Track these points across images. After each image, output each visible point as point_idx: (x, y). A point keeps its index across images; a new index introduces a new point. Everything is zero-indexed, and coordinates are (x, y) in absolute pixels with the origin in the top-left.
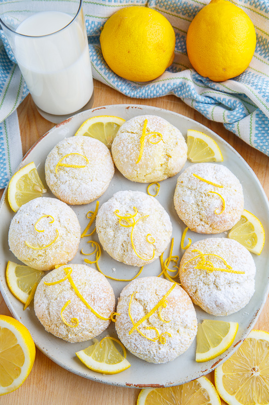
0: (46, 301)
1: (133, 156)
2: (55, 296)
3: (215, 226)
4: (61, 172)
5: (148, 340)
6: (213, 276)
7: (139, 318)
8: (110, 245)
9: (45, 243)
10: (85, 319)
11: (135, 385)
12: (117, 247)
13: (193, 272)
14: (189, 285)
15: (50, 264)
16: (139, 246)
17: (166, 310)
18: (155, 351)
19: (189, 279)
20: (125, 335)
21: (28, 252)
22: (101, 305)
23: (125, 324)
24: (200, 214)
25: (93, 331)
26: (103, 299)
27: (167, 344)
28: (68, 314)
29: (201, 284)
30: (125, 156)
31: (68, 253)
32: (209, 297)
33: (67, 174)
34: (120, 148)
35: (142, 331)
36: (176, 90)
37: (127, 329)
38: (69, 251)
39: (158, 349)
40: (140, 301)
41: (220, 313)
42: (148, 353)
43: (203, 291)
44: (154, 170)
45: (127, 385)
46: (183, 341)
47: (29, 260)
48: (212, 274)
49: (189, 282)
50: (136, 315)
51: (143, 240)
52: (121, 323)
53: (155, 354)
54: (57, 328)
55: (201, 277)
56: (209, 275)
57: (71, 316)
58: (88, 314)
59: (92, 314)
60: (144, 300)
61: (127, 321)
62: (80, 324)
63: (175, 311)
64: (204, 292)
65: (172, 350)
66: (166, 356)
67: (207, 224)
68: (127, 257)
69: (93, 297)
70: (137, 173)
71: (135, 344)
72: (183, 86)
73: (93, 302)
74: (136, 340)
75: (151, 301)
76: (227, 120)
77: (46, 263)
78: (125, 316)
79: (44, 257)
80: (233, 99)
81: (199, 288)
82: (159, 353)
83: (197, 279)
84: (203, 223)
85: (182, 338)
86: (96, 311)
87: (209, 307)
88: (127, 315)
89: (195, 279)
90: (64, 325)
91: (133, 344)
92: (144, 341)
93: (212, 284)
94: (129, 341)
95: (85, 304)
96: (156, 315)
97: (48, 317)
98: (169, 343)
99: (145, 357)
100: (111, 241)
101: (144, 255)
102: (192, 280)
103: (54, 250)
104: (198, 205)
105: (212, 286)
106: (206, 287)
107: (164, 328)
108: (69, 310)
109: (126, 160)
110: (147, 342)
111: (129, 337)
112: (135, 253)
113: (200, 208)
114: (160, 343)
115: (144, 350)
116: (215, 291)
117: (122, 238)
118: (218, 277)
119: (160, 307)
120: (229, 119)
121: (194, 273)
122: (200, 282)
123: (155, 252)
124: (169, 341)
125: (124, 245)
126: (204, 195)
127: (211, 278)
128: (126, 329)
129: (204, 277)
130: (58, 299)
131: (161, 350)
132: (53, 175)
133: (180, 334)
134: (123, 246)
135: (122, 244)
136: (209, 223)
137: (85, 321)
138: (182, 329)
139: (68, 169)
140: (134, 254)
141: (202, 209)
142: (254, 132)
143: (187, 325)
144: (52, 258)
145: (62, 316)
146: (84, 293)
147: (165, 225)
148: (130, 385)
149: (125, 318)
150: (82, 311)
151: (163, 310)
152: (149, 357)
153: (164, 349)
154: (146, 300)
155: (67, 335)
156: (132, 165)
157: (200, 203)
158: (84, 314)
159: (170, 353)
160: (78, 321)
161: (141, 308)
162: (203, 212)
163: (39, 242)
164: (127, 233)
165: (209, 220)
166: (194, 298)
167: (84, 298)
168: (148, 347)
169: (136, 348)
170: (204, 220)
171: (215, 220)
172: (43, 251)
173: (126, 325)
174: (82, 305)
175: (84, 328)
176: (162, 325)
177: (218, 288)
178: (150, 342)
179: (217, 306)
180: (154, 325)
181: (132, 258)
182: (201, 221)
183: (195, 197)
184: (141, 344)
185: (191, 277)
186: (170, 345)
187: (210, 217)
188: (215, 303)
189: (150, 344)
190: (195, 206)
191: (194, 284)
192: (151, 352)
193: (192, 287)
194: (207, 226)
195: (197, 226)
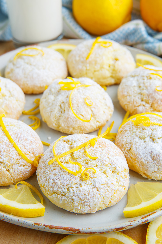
1: (85, 55)
3: (156, 105)
5: (69, 173)
6: (150, 130)
7: (63, 152)
8: (49, 109)
10: (4, 151)
11: (44, 225)
12: (55, 109)
13: (129, 130)
14: (123, 143)
16: (76, 106)
17: (94, 148)
19: (124, 137)
22: (26, 145)
24: (141, 94)
25: (11, 171)
26: (30, 141)
27: (90, 182)
29: (137, 139)
30: (77, 56)
32: (145, 150)
35: (64, 165)
38: (8, 111)
39: (79, 187)
40: (68, 141)
41: (156, 169)
42: (66, 190)
43: (138, 144)
44: (102, 68)
45: (35, 223)
46: (109, 182)
49: (125, 139)
50: (60, 151)
51: (81, 100)
53: (75, 192)
56: (145, 129)
59: (14, 149)
60: (72, 140)
63: (104, 151)
64: (139, 146)
65: (95, 190)
66: (88, 197)
67: (148, 103)
68: (64, 117)
70: (87, 70)
71: (53, 180)
73: (18, 139)
74: (55, 174)
75: (79, 141)
81: (134, 143)
83: (133, 136)
84: (144, 103)
85: (109, 180)
86: (19, 148)
87: (143, 160)
88: (51, 152)
89: (131, 136)
91: (51, 180)
92: (64, 175)
93: (148, 138)
94: (48, 177)
95: (9, 139)
96: (82, 151)
98: (92, 181)
99: (63, 198)
100: (51, 104)
101: (80, 116)
102: (127, 138)
104: (140, 87)
105: (148, 139)
106: (142, 141)
107: (89, 165)
109: (78, 58)
110: (67, 176)
111: (49, 173)
112: (72, 113)
113: (141, 88)
114: (82, 180)
115: (62, 187)
116: (151, 143)
117: (61, 99)
118: (155, 131)
119: (88, 146)
121: (130, 131)
122: (135, 137)
123: (92, 118)
124: (92, 179)
125: (62, 105)
126: (146, 79)
127: (148, 132)
129: (140, 132)
131: (82, 187)
132: (12, 64)
133: (107, 175)
134: (61, 108)
135: (60, 106)
136: (150, 101)
137: (4, 154)
138: (109, 172)
139: (25, 57)
140: (70, 114)
141: (143, 89)
143: (116, 168)
146: (11, 131)
147: (105, 100)
148: (39, 224)
150: (4, 143)
151: (91, 148)
152: (68, 197)
153: (86, 187)
156: (82, 62)
157: (142, 85)
158: (5, 146)
159: (92, 194)
164: (67, 94)
165: (150, 98)
166: (128, 156)
167: (10, 134)
168: (68, 182)
169: (53, 185)
170: (145, 99)
171: (155, 97)
173: (48, 160)
174: (6, 139)
176: (87, 163)
177: (155, 141)
178: (70, 176)
179: (153, 158)
180: (78, 161)
181: (68, 118)
182: (142, 101)
183: (138, 80)
184: (60, 179)
185: (126, 135)
186: (94, 184)
187: (150, 94)
188: (151, 156)
189: (70, 178)
190: (136, 89)
191: (129, 141)
192: (71, 189)
193: (127, 145)
194: (148, 106)
195: (138, 106)
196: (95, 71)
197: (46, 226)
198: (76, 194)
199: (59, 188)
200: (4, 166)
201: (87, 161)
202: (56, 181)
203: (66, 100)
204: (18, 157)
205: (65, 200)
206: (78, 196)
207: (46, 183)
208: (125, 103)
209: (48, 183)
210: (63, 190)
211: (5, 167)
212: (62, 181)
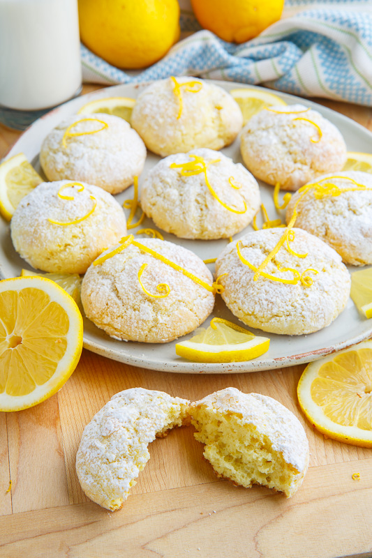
0: (107, 282)
1: (170, 112)
2: (121, 267)
3: (317, 164)
4: (74, 145)
5: (285, 284)
6: (344, 200)
7: (260, 261)
8: (177, 210)
9: (80, 215)
10: (177, 284)
11: (288, 357)
13: (312, 208)
15: (94, 249)
18: (301, 302)
19: (309, 219)
20: (246, 294)
21: (56, 234)
23: (240, 278)
24: (291, 153)
25: (194, 308)
27: (315, 288)
28: (149, 281)
29: (331, 217)
30: (158, 116)
31: (116, 234)
32: (350, 228)
33: (82, 145)
34: (147, 111)
36: (195, 62)
37: (248, 284)
39: (305, 297)
40: (253, 246)
42: (291, 308)
43: (337, 223)
44: (205, 126)
45: (275, 360)
47: (59, 249)
48: (341, 198)
50: (254, 261)
51: (224, 184)
52: (234, 282)
53: (303, 305)
54: (137, 312)
55: (327, 207)
56: (336, 201)
57: (154, 283)
58: (180, 277)
59: (186, 278)
60: (258, 241)
61: (243, 273)
62: (173, 292)
64: (339, 225)
65: (325, 294)
66: (321, 307)
67: (306, 164)
68: (208, 216)
69: (179, 259)
70: (182, 135)
71: (266, 300)
72: (206, 51)
73: (182, 263)
74: (267, 292)
75: (269, 240)
76: (280, 70)
77: (86, 250)
78: (238, 270)
79: (81, 240)
80: (278, 45)
81: (330, 223)
82: (309, 302)
83: (322, 214)
84: (299, 165)
87: (353, 243)
88: (241, 265)
89: (319, 215)
90: (147, 303)
91: (263, 301)
92: (279, 289)
93: (347, 211)
94: (257, 300)
95: (170, 266)
96: (284, 251)
97: (118, 301)
98: (317, 285)
99: (289, 318)
100: (178, 202)
103: (94, 227)
104: (284, 143)
105: (347, 213)
106: (340, 217)
107: (302, 267)
108: (148, 277)
109: (161, 121)
110: (285, 290)
111: (255, 294)
113: (288, 145)
114: (305, 288)
115: (284, 304)
116: (354, 218)
117: (193, 190)
118: (351, 199)
119: (286, 243)
120: (282, 66)
121: (314, 209)
122: (327, 215)
123: (246, 206)
124: (316, 283)
125: (199, 199)
126: (287, 128)
127: (342, 203)
128: (245, 285)
129: (330, 207)
130: (127, 267)
131: (310, 296)
132: (61, 154)
133: (328, 273)
134: (199, 203)
135: (196, 201)
136: (307, 161)
137: (179, 288)
138: (328, 268)
139: (82, 138)
140: (217, 208)
141: (291, 146)
142: (321, 70)
144: (95, 239)
145: (142, 286)
146: (164, 254)
148: (281, 359)
149: (239, 272)
150: (170, 274)
151: (292, 244)
152: (295, 315)
153: (313, 295)
154: (261, 240)
155: (156, 320)
156: (171, 124)
157: (286, 140)
158: (173, 278)
159: (324, 301)
160: (168, 288)
161: (259, 251)
162: (295, 148)
163: (70, 215)
164: (199, 181)
165: (306, 156)
167: (167, 258)
168: (289, 296)
169: (270, 306)
170: (299, 159)
171: (314, 152)
172: (78, 229)
173: (244, 278)
174: (168, 267)
175: (180, 298)
176: (298, 266)
177: (357, 213)
178: (289, 288)
179: (366, 236)
180: (286, 266)
181: (216, 216)
182: (295, 162)
183: (276, 134)
184: (276, 295)
185: (312, 216)
186: (321, 288)
187: (306, 150)
188: (362, 233)
189: (289, 290)
190: (280, 146)
191: (319, 223)
192: (295, 304)
193: (319, 229)
194: (306, 168)
195: (292, 172)
196: (196, 134)
197: (292, 358)
198: (305, 308)
199: (279, 307)
200: (184, 304)
201: (296, 263)
202: (273, 300)
203: (202, 189)
204: (197, 287)
205: (291, 321)
206: (309, 310)
207: (257, 308)
208: (268, 172)
209: (259, 306)
210: (287, 308)
211: (186, 306)
212: (281, 297)
